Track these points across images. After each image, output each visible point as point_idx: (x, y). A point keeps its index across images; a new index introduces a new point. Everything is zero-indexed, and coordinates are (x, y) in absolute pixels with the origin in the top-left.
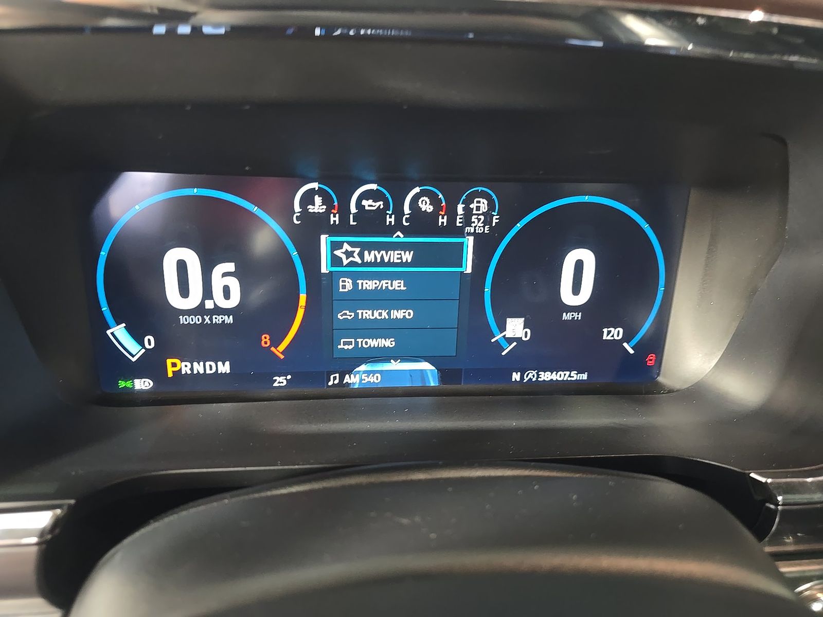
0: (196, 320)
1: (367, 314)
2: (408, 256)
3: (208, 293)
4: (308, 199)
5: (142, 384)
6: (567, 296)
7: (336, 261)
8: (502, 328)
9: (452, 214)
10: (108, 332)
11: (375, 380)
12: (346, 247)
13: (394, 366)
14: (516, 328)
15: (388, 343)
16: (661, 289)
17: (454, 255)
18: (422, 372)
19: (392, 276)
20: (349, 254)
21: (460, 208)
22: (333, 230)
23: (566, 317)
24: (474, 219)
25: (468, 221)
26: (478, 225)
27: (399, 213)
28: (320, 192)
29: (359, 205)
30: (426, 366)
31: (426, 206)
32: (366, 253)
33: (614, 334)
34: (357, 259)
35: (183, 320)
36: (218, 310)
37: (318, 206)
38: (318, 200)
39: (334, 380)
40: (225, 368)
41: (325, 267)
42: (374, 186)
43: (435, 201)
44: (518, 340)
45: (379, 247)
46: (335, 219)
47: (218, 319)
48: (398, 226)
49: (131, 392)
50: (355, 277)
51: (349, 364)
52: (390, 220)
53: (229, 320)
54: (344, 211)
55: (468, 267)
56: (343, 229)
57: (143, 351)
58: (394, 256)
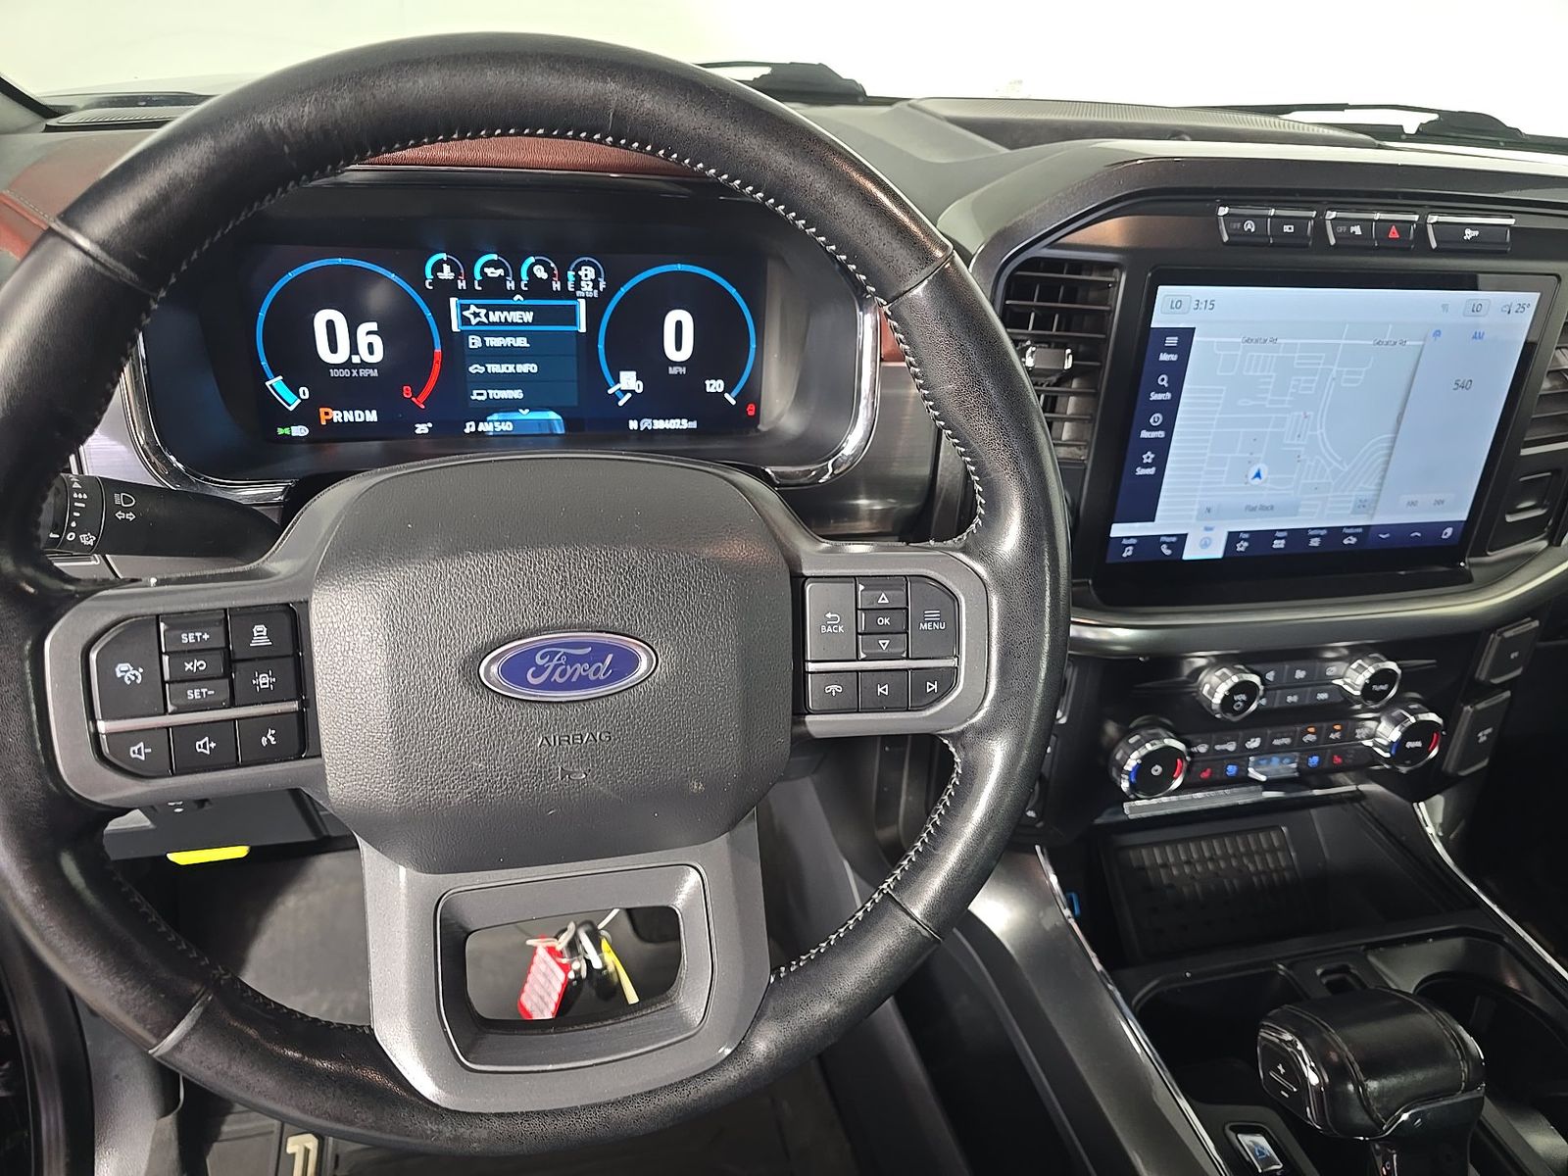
0: (345, 373)
1: (494, 368)
2: (528, 317)
3: (354, 349)
4: (438, 267)
5: (300, 431)
6: (671, 352)
7: (465, 321)
8: (617, 381)
9: (564, 281)
10: (268, 384)
11: (508, 427)
12: (473, 308)
13: (525, 414)
14: (629, 380)
15: (517, 394)
16: (753, 346)
17: (570, 316)
18: (549, 421)
19: (515, 334)
20: (476, 315)
21: (571, 274)
22: (461, 294)
23: (673, 371)
24: (583, 284)
25: (578, 286)
26: (587, 288)
27: (518, 280)
28: (449, 262)
29: (483, 273)
30: (552, 415)
31: (540, 273)
32: (491, 313)
33: (715, 386)
34: (485, 320)
35: (333, 373)
36: (364, 365)
37: (447, 273)
38: (446, 268)
39: (470, 427)
40: (372, 416)
41: (455, 328)
42: (495, 257)
43: (548, 269)
44: (632, 392)
45: (502, 308)
46: (462, 285)
47: (364, 373)
48: (518, 290)
49: (290, 438)
50: (482, 335)
51: (483, 412)
52: (511, 285)
53: (374, 373)
54: (470, 279)
55: (583, 329)
56: (469, 293)
57: (299, 401)
58: (515, 316)
